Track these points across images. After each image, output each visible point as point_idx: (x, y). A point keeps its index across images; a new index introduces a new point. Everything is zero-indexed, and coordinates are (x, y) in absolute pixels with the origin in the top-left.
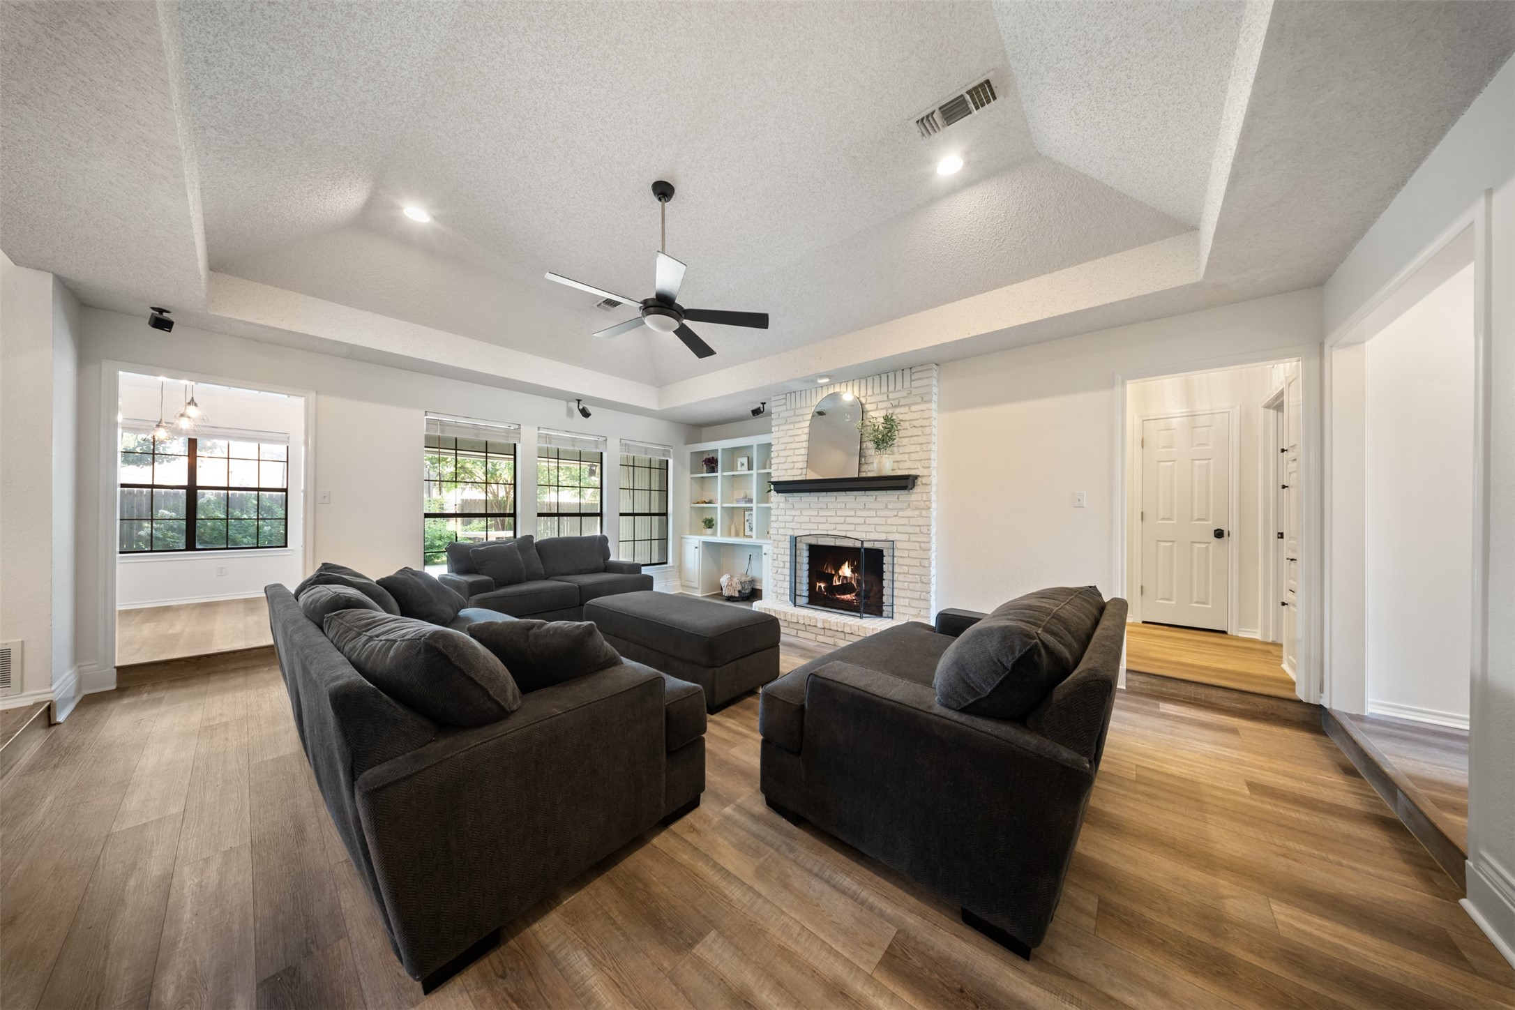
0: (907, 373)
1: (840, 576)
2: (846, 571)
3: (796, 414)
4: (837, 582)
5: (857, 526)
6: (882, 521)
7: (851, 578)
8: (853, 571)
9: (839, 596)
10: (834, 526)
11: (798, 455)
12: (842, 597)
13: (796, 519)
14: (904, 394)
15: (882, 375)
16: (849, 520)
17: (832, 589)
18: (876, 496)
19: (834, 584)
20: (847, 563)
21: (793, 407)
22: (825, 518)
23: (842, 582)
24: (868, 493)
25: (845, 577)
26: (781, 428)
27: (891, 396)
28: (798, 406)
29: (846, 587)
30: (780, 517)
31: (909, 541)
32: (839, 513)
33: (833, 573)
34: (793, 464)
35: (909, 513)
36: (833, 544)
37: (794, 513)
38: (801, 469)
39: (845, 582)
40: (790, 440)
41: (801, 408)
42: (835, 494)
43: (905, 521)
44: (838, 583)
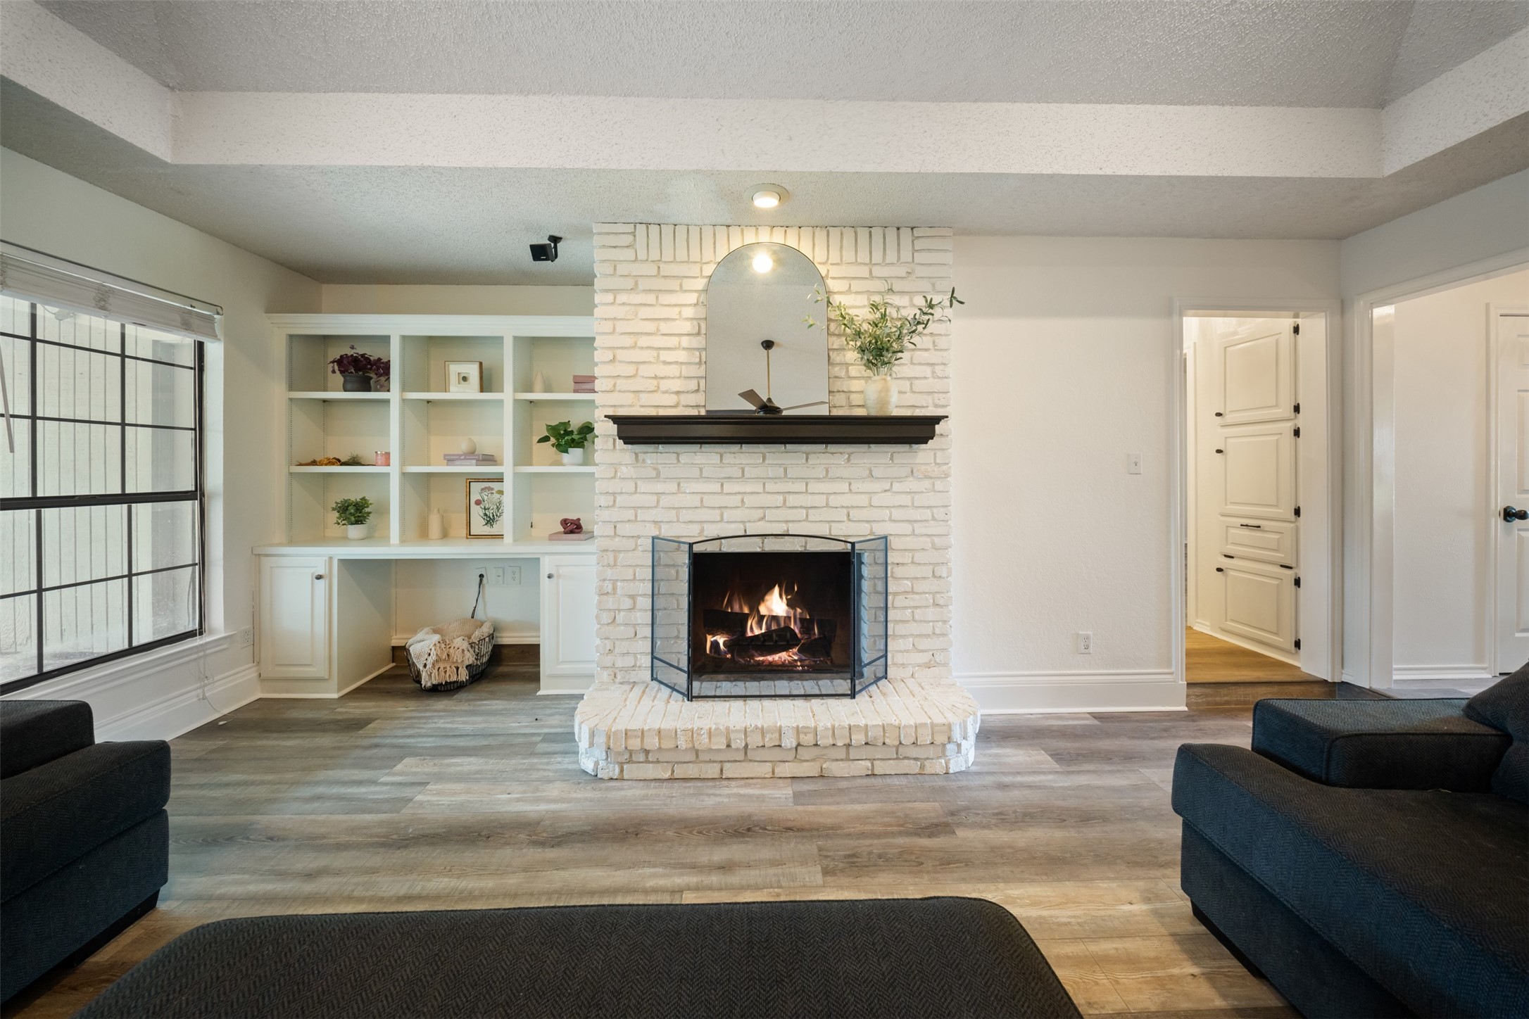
0: (905, 233)
1: (761, 618)
2: (776, 604)
3: (662, 273)
4: (754, 629)
5: (811, 511)
6: (862, 500)
7: (788, 618)
8: (790, 604)
9: (761, 658)
10: (760, 513)
11: (665, 363)
12: (770, 658)
13: (665, 501)
14: (901, 271)
15: (859, 230)
16: (792, 500)
17: (742, 644)
18: (849, 455)
19: (749, 634)
20: (777, 589)
21: (654, 254)
22: (739, 497)
23: (768, 627)
24: (832, 448)
25: (775, 618)
26: (622, 298)
27: (877, 271)
28: (668, 256)
29: (779, 637)
30: (619, 498)
31: (913, 534)
32: (771, 487)
33: (746, 610)
34: (655, 382)
35: (911, 485)
36: (758, 550)
37: (659, 487)
38: (678, 393)
39: (774, 627)
40: (650, 327)
41: (674, 261)
42: (762, 448)
43: (906, 500)
44: (757, 632)
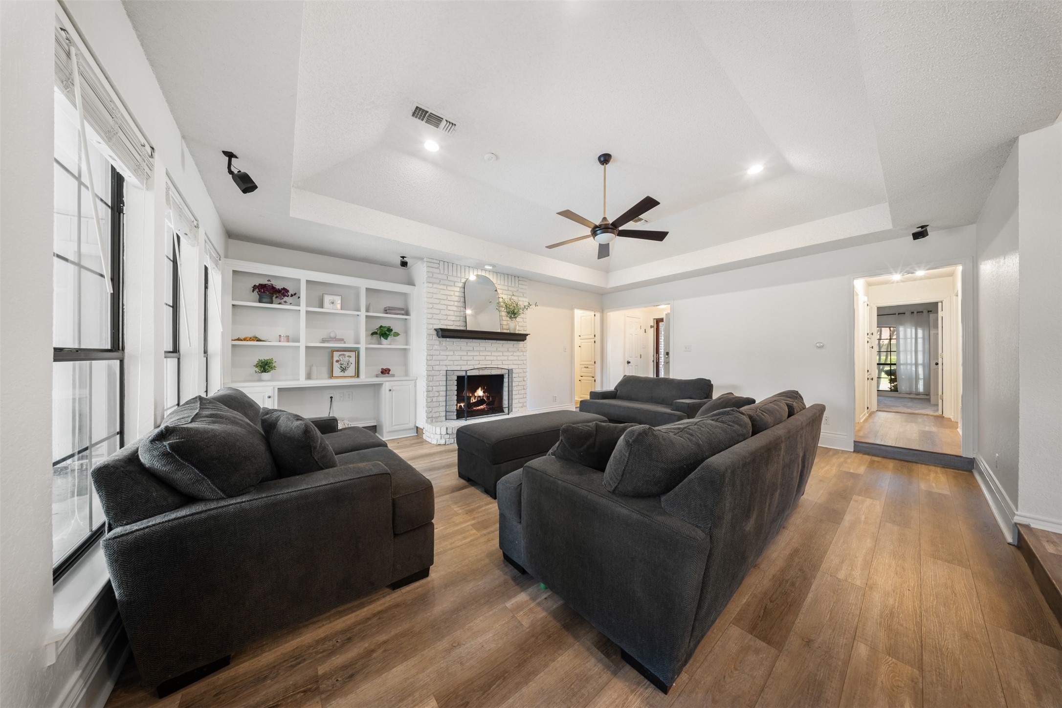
0: (517, 278)
1: (475, 397)
2: (480, 393)
3: (448, 279)
4: (473, 400)
5: (493, 361)
6: (506, 358)
7: (483, 396)
8: (484, 392)
9: (475, 408)
10: (478, 362)
11: (449, 310)
12: (478, 408)
13: (449, 358)
14: (515, 290)
15: (505, 275)
16: (487, 358)
17: (470, 405)
19: (472, 402)
20: (480, 388)
21: (446, 272)
22: (472, 357)
23: (477, 399)
24: (498, 342)
25: (480, 397)
26: (435, 286)
27: (510, 289)
28: (450, 273)
29: (481, 401)
30: (434, 357)
31: (518, 368)
32: (481, 354)
33: (471, 395)
34: (446, 317)
35: (518, 353)
36: (478, 374)
37: (447, 353)
38: (453, 321)
39: (479, 399)
40: (445, 297)
41: (452, 275)
42: (479, 341)
43: (516, 358)
44: (474, 401)
